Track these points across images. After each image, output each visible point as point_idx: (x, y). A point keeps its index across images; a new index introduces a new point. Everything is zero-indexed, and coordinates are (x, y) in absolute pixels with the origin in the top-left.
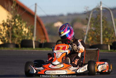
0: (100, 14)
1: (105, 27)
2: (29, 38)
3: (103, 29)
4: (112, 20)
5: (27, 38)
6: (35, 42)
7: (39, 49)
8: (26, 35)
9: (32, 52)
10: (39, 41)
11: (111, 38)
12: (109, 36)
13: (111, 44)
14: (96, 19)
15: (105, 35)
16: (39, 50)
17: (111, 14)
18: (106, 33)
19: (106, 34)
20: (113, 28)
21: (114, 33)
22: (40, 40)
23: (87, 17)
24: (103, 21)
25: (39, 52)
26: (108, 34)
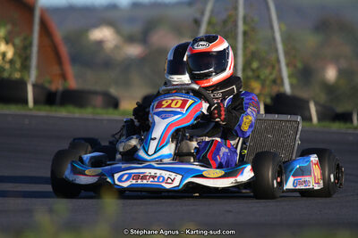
0: (236, 8)
1: (252, 47)
2: (17, 75)
3: (245, 55)
4: (272, 27)
5: (10, 75)
6: (34, 86)
7: (47, 108)
8: (7, 66)
9: (25, 116)
10: (47, 85)
11: (268, 83)
12: (262, 77)
13: (268, 101)
14: (225, 22)
15: (250, 74)
16: (45, 111)
17: (268, 9)
18: (255, 65)
19: (253, 70)
20: (276, 50)
21: (277, 67)
22: (50, 82)
23: (198, 15)
24: (247, 28)
25: (47, 117)
26: (258, 68)
